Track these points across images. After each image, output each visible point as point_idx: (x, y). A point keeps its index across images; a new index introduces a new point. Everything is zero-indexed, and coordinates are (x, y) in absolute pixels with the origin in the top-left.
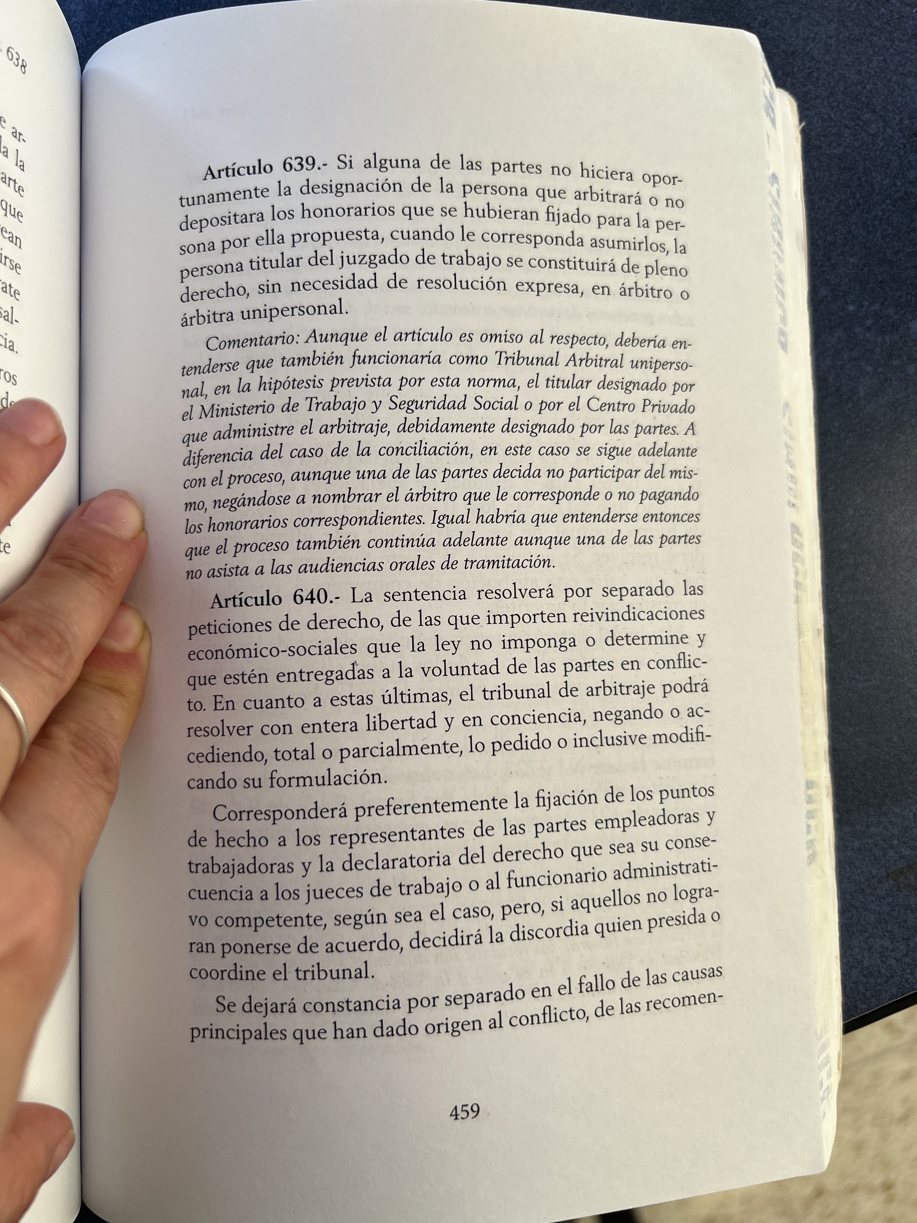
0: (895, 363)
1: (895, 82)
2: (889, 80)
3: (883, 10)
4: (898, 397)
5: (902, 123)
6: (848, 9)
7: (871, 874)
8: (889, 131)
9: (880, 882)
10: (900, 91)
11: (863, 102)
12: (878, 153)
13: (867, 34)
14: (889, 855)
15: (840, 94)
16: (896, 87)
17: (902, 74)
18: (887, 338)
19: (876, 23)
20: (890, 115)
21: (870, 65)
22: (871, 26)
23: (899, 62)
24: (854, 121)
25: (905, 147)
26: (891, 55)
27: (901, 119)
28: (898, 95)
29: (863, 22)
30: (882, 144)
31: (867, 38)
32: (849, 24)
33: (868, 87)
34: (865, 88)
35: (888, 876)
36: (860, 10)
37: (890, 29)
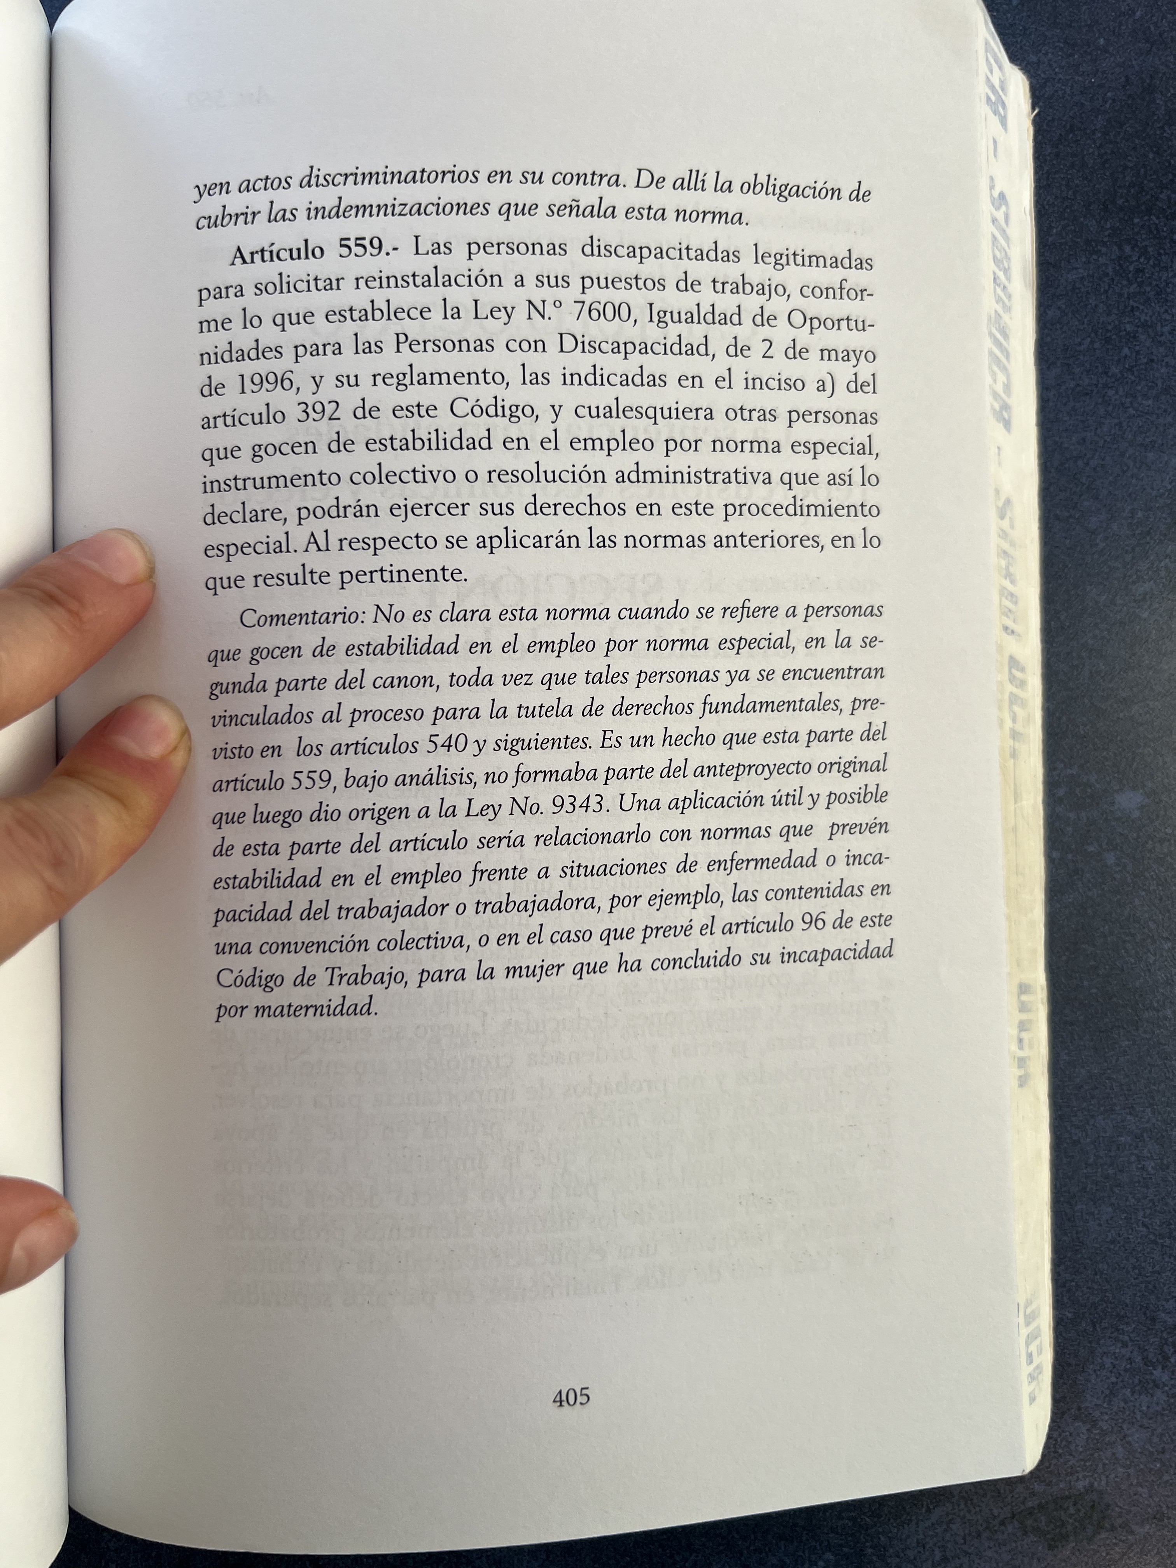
0: (1091, 849)
1: (1130, 457)
2: (1122, 455)
3: (1126, 351)
4: (1090, 894)
5: (1132, 517)
6: (1078, 348)
7: (992, 1514)
8: (1115, 527)
9: (1002, 1523)
10: (1136, 471)
11: (1083, 484)
12: (1096, 556)
13: (1100, 385)
14: (1018, 1490)
15: (1053, 471)
16: (1131, 464)
17: (1142, 445)
18: (1083, 814)
19: (1115, 370)
20: (1119, 505)
21: (1099, 431)
22: (1106, 373)
23: (1139, 427)
24: (1068, 512)
25: (1133, 549)
26: (1128, 417)
27: (1133, 512)
28: (1132, 477)
29: (1097, 367)
30: (1102, 545)
31: (1098, 392)
32: (1077, 370)
33: (1091, 462)
34: (1087, 464)
35: (1013, 1517)
36: (1095, 349)
37: (1133, 378)
